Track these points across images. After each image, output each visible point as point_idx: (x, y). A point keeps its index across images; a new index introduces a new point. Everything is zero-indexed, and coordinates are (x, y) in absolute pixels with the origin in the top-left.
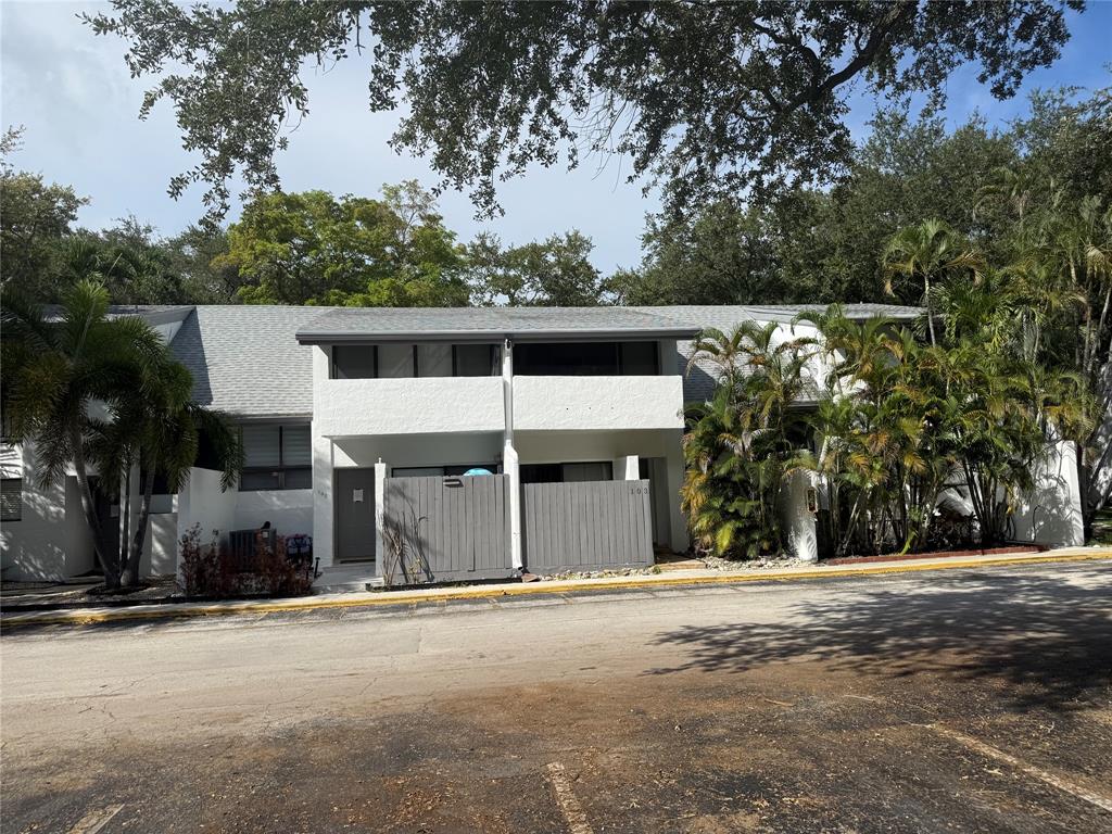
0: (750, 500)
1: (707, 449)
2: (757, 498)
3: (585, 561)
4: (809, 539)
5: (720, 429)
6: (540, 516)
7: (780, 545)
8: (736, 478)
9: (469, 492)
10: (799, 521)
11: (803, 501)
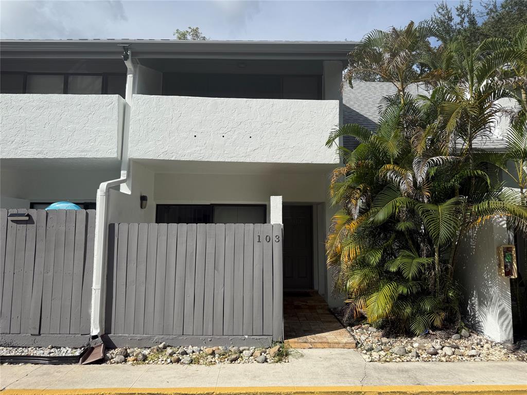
0: (420, 256)
1: (361, 186)
2: (431, 254)
3: (188, 330)
4: (502, 313)
5: (380, 158)
6: (132, 266)
7: (459, 316)
8: (402, 226)
9: (42, 231)
10: (487, 287)
11: (494, 261)
